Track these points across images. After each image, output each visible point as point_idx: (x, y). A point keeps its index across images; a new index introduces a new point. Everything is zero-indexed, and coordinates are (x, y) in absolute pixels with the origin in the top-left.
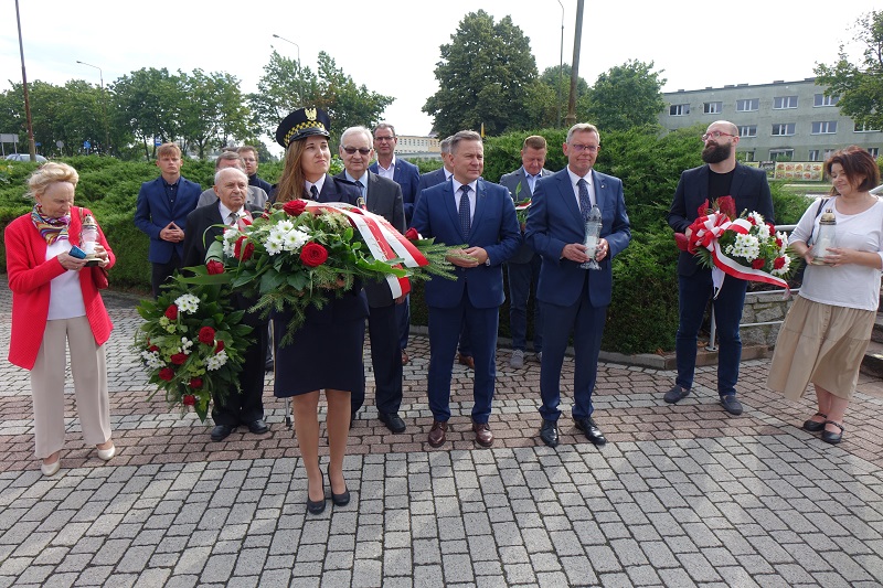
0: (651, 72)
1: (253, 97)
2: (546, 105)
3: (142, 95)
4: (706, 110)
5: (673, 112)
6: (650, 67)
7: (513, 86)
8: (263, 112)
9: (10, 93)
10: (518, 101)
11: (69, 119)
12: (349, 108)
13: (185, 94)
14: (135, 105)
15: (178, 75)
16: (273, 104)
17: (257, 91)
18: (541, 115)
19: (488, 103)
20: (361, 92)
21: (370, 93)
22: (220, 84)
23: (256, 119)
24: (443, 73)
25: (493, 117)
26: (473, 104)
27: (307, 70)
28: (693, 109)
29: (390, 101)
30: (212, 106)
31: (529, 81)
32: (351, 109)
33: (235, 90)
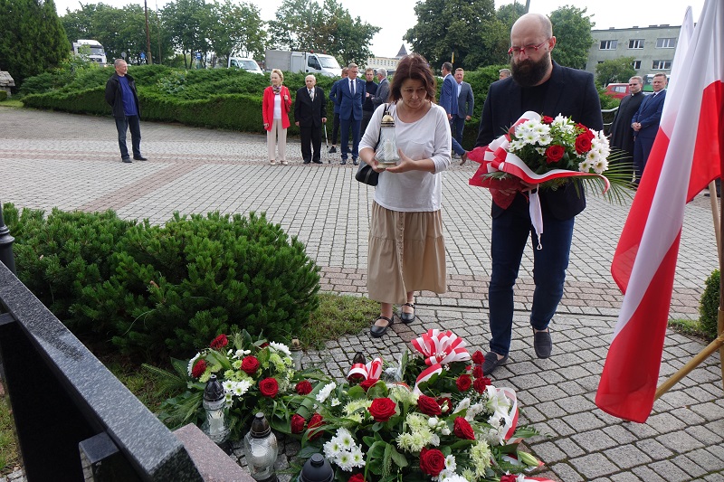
0: (583, 16)
1: (272, 23)
2: (500, 39)
3: (185, 19)
4: (631, 46)
5: (603, 46)
6: (584, 11)
7: (475, 22)
8: (278, 35)
9: (79, 12)
10: (479, 34)
11: (128, 35)
12: (346, 34)
13: (218, 18)
14: (179, 27)
15: (213, 3)
16: (286, 29)
17: (274, 19)
18: (495, 46)
19: (454, 35)
20: (355, 22)
21: (363, 23)
22: (245, 12)
23: (272, 41)
24: (422, 10)
25: (457, 47)
26: (443, 36)
27: (316, 4)
28: (620, 44)
29: (377, 30)
30: (238, 28)
31: (488, 18)
32: (348, 36)
33: (257, 17)
